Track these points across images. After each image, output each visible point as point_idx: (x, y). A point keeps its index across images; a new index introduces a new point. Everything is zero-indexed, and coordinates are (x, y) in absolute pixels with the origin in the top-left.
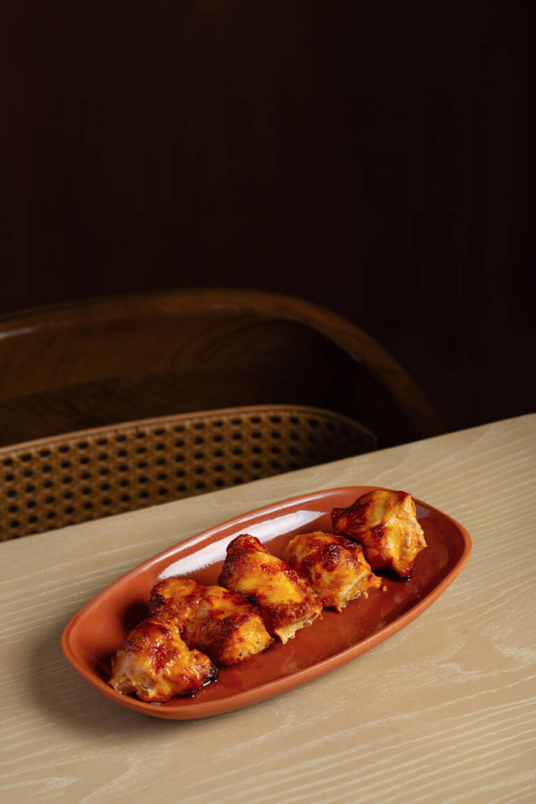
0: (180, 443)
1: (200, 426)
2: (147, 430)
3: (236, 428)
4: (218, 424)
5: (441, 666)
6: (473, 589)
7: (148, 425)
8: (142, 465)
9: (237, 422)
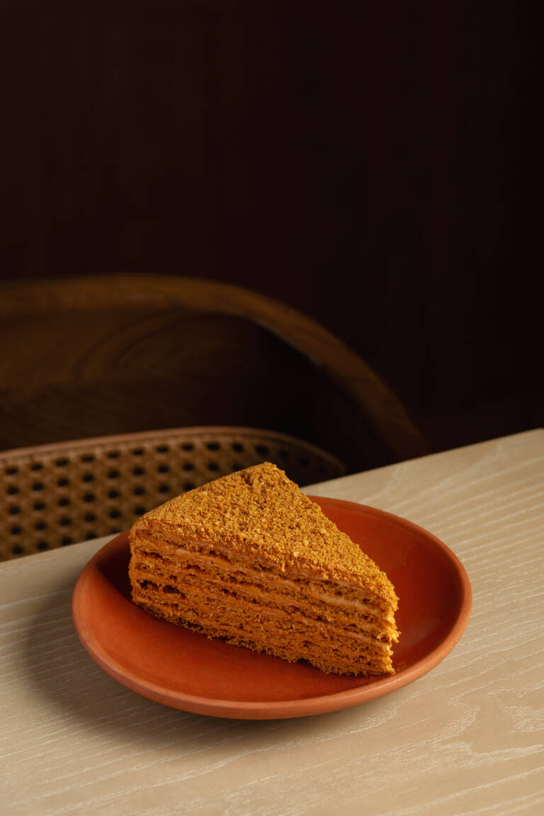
0: (88, 478)
1: (114, 455)
2: (45, 460)
3: (161, 457)
4: (139, 452)
5: (445, 747)
6: (484, 646)
7: (46, 454)
8: (39, 506)
9: (163, 449)
